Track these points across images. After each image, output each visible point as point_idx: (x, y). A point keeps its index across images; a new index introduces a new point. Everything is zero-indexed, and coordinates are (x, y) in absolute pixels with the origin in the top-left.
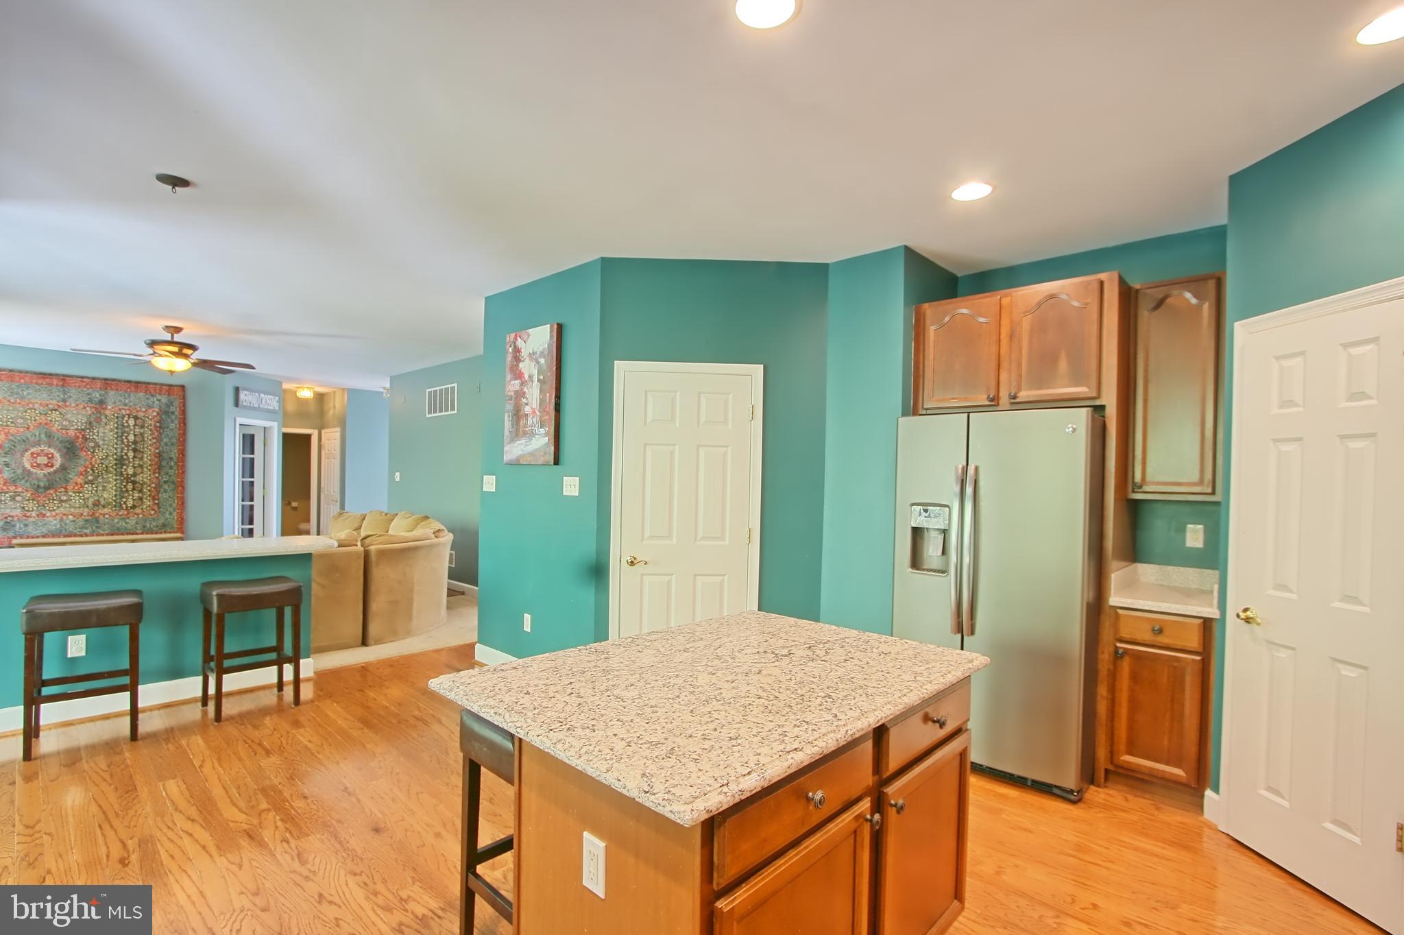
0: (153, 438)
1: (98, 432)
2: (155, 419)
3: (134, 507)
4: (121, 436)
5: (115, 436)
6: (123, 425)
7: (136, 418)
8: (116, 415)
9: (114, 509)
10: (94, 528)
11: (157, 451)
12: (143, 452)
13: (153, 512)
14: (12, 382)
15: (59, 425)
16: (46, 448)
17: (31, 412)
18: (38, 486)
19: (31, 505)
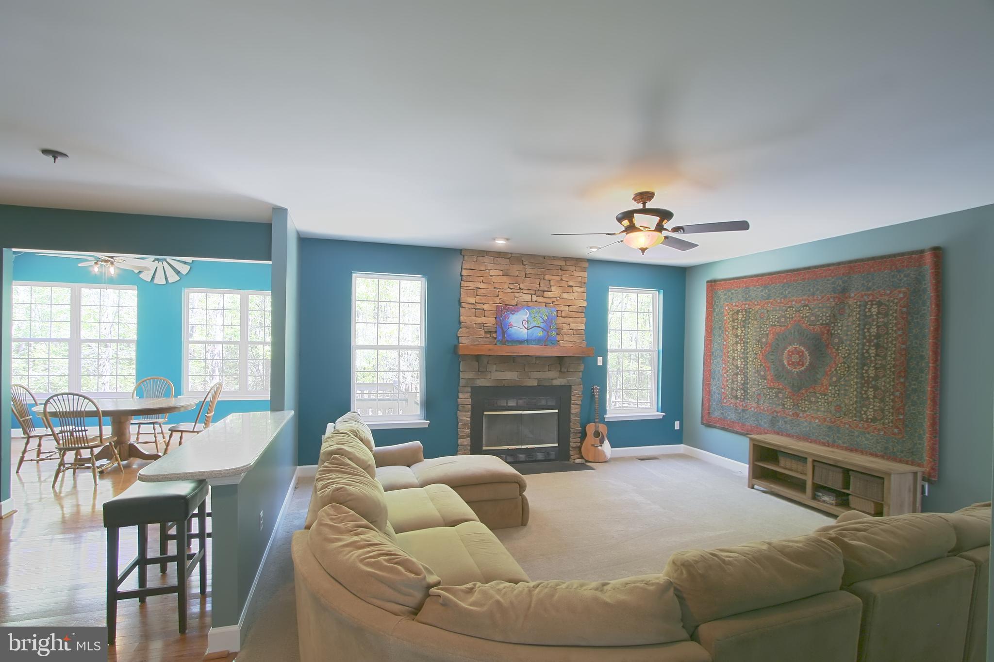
0: (899, 329)
1: (842, 326)
2: (901, 302)
3: (874, 420)
4: (863, 329)
5: (857, 329)
6: (865, 316)
7: (879, 304)
8: (858, 303)
9: (854, 418)
10: (836, 437)
11: (904, 346)
12: (887, 349)
13: (896, 431)
14: (779, 283)
15: (808, 321)
16: (798, 346)
17: (790, 310)
18: (793, 384)
19: (789, 403)
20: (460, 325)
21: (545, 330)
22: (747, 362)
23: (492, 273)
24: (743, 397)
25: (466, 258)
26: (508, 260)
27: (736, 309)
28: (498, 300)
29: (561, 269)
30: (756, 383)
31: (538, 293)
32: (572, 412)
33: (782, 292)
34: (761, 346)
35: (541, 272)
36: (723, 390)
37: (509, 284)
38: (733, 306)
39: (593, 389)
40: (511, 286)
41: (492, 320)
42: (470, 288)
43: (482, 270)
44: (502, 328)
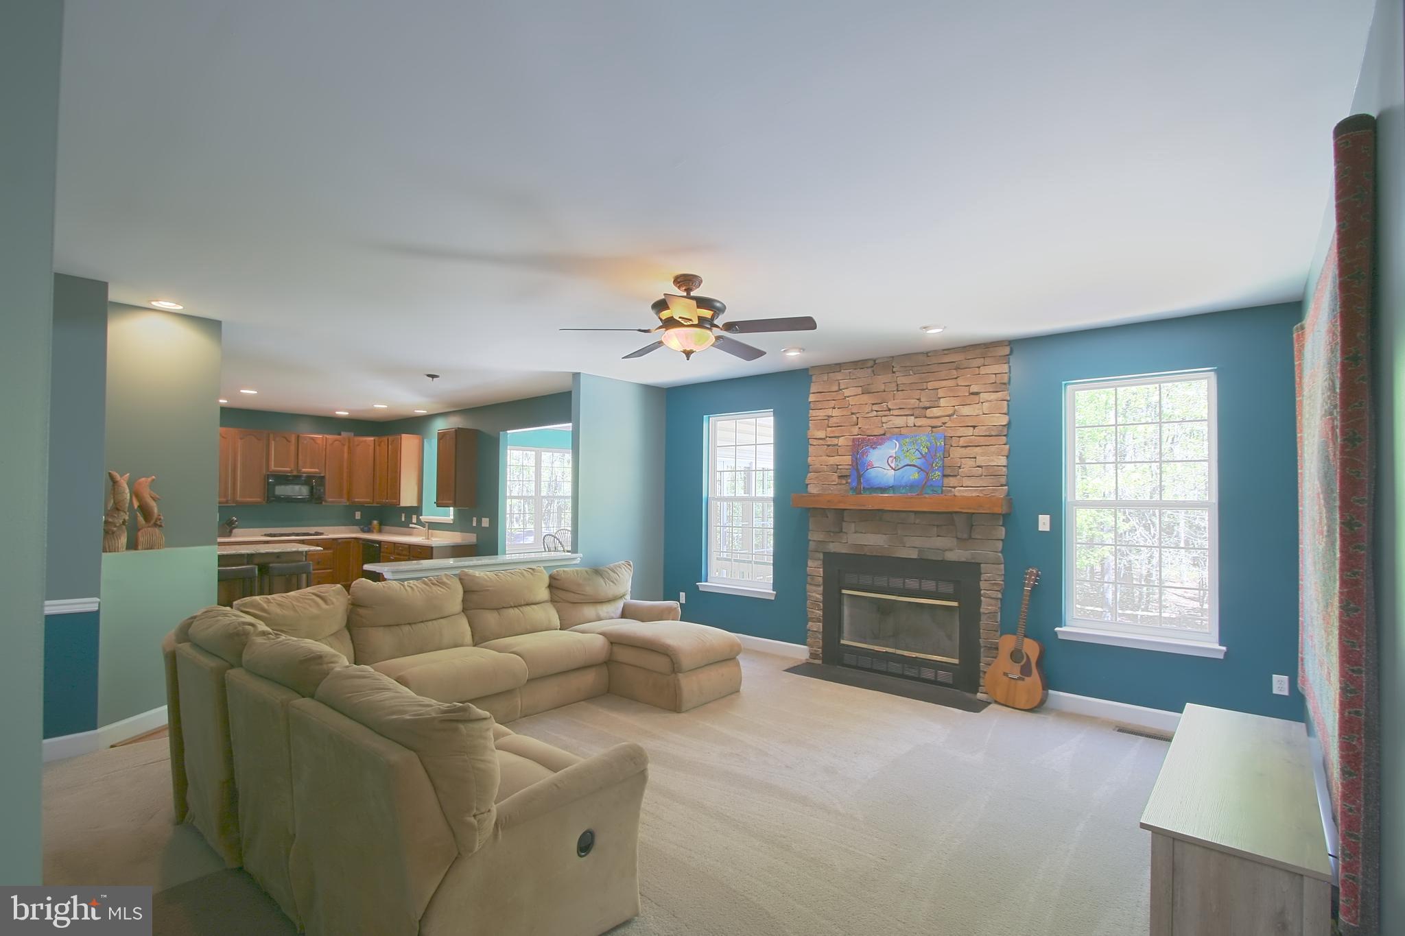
20: (807, 468)
21: (922, 470)
23: (847, 392)
25: (814, 378)
26: (870, 370)
28: (856, 431)
29: (955, 367)
31: (917, 412)
32: (982, 610)
35: (922, 378)
37: (873, 404)
41: (847, 459)
42: (819, 417)
43: (834, 390)
44: (858, 470)
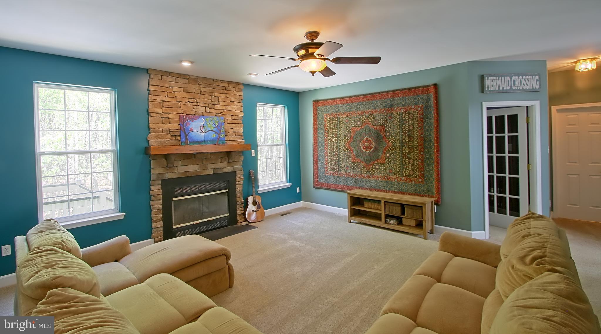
0: (419, 127)
1: (390, 126)
2: (420, 112)
3: (409, 175)
4: (402, 127)
5: (399, 127)
6: (402, 120)
7: (409, 114)
8: (399, 113)
9: (399, 176)
10: (390, 187)
11: (422, 136)
12: (414, 137)
13: (420, 180)
14: (356, 102)
15: (373, 123)
16: (368, 138)
17: (363, 117)
18: (366, 160)
19: (364, 170)
20: (149, 130)
21: (216, 133)
22: (339, 148)
23: (175, 89)
24: (337, 169)
25: (152, 76)
26: (187, 80)
27: (331, 117)
28: (181, 111)
29: (225, 89)
30: (346, 160)
31: (210, 106)
32: (237, 190)
33: (358, 107)
34: (347, 138)
35: (212, 91)
36: (326, 166)
37: (189, 98)
38: (330, 116)
39: (250, 172)
40: (190, 100)
41: (177, 126)
42: (157, 101)
43: (166, 86)
44: (185, 132)
